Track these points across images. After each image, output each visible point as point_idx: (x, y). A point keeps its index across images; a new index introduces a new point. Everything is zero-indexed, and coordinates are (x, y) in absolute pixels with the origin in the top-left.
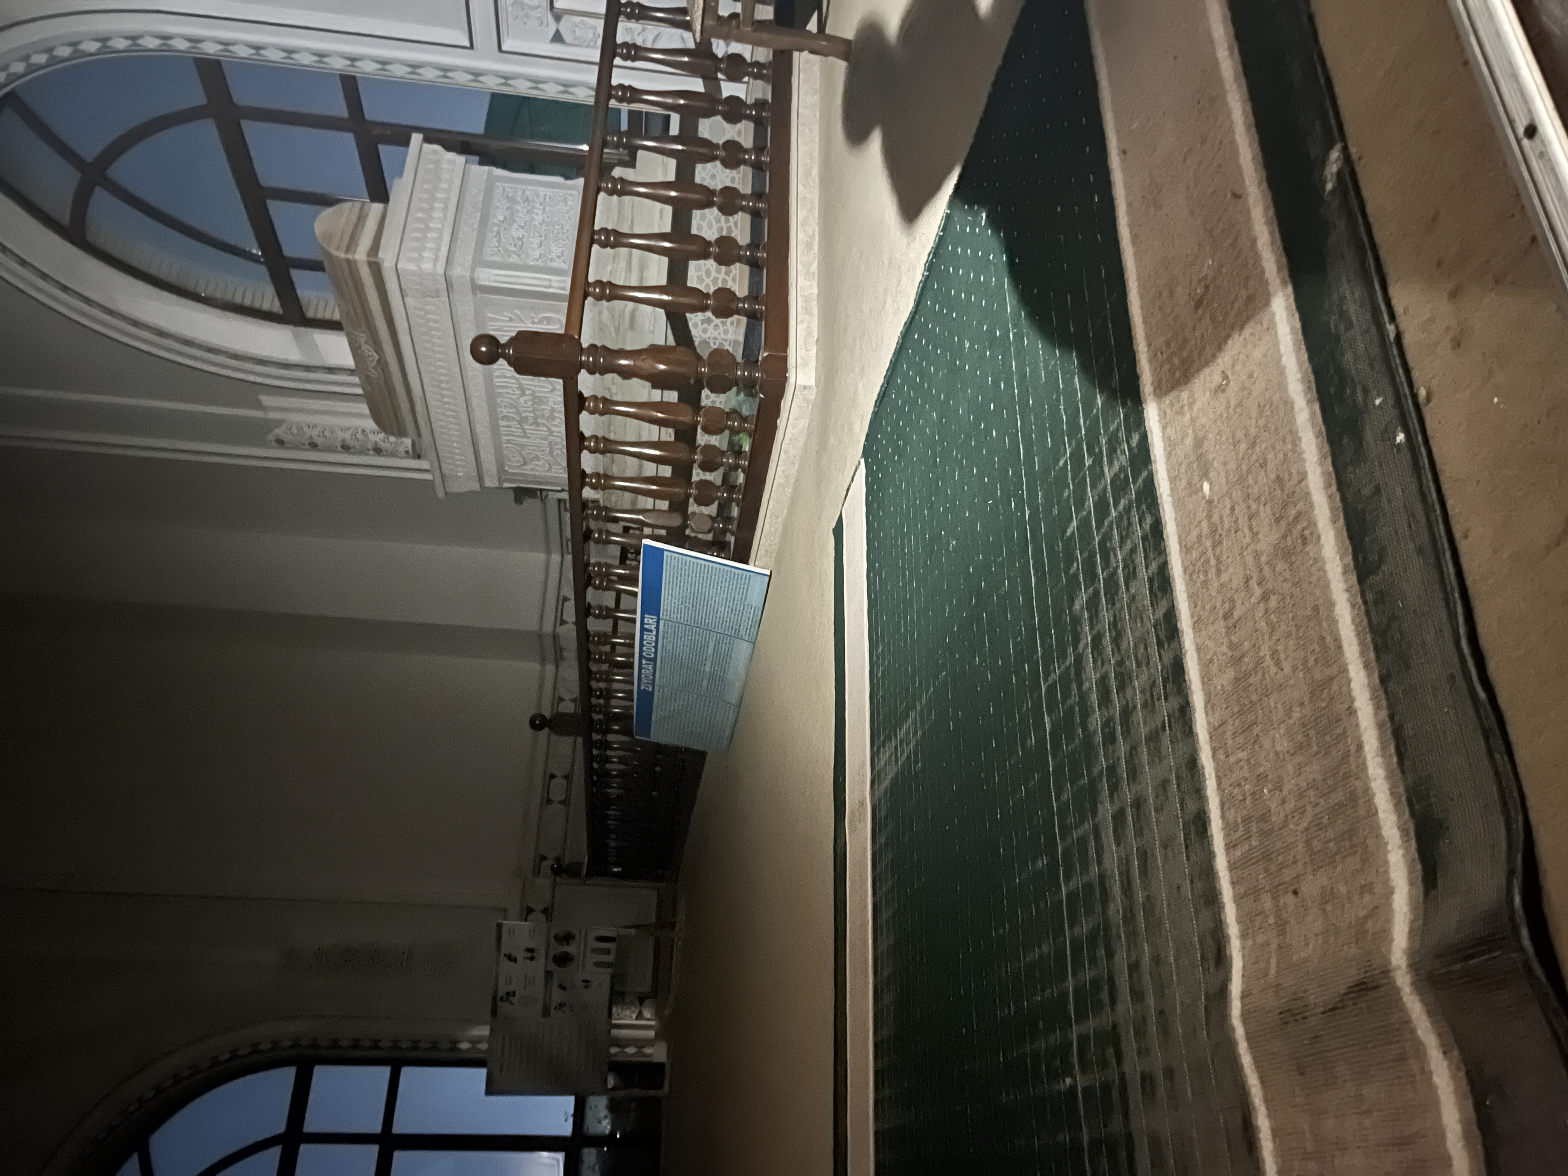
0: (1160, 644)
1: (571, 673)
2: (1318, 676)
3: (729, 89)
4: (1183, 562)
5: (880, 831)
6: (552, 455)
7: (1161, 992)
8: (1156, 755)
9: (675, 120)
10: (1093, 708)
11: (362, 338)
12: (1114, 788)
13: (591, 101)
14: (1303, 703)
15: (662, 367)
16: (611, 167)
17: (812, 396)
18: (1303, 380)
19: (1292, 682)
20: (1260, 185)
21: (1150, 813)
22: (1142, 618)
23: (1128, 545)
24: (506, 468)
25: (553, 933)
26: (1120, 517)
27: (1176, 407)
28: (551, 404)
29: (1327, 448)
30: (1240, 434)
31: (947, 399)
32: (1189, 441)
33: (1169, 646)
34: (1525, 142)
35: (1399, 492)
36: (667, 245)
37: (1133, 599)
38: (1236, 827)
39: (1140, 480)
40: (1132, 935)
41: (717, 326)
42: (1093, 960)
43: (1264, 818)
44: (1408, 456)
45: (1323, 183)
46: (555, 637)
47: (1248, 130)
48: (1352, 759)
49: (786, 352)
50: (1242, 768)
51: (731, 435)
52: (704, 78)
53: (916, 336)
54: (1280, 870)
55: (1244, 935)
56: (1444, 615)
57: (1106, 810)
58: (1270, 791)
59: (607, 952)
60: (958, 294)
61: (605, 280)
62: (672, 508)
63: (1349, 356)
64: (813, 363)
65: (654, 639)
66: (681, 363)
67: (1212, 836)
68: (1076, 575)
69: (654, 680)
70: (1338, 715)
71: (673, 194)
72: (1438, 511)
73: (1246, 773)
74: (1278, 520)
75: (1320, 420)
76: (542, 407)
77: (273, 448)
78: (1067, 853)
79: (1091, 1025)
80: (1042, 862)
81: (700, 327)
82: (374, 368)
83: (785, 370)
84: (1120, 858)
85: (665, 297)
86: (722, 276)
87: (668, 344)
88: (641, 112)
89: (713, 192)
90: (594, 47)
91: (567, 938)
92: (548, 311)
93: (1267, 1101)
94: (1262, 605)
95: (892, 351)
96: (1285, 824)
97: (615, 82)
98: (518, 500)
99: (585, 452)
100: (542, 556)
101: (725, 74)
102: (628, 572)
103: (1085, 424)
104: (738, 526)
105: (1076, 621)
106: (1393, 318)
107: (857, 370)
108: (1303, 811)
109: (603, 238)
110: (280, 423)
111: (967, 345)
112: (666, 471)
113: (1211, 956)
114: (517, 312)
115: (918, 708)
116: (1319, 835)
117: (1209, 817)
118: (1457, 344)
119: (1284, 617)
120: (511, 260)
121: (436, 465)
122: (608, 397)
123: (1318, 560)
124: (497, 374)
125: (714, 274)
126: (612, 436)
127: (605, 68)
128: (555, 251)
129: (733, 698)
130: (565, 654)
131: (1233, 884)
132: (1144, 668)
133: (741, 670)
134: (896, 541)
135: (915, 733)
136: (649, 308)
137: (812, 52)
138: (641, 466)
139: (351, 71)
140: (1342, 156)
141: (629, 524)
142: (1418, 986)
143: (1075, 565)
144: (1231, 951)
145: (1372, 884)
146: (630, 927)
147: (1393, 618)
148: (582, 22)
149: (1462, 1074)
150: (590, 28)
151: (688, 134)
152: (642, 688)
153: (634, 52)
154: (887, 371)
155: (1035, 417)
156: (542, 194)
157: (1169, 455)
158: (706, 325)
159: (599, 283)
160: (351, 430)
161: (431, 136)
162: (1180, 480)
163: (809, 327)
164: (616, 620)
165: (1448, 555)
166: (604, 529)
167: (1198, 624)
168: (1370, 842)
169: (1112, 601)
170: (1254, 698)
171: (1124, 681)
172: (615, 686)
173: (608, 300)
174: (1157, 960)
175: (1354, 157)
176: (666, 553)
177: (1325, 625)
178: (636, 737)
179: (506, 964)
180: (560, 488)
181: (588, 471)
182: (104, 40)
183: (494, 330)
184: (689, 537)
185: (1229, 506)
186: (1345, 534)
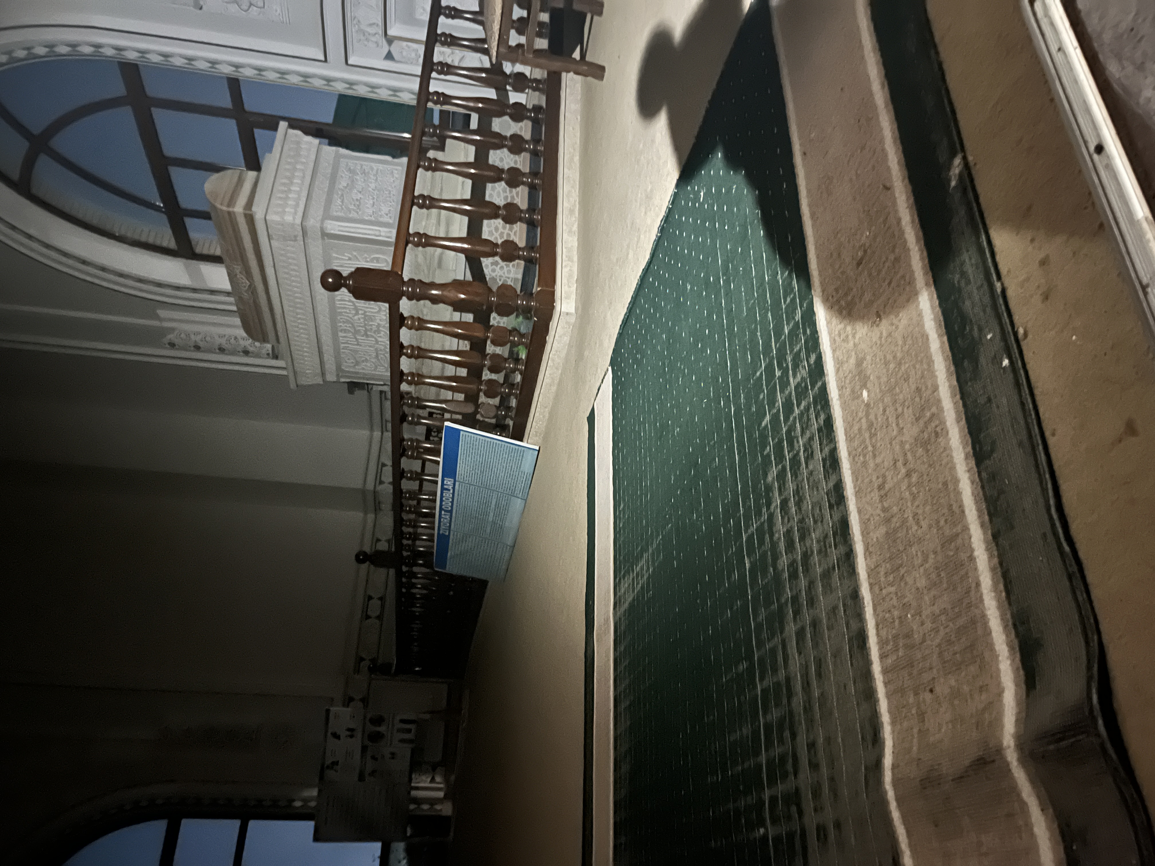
0: (831, 507)
1: (387, 521)
2: (948, 532)
3: (515, 97)
4: (848, 448)
5: (620, 642)
6: (378, 359)
7: (832, 762)
8: (828, 588)
9: (475, 119)
10: (781, 552)
11: (238, 269)
12: (797, 613)
13: (414, 103)
14: (936, 552)
15: (463, 296)
16: (427, 150)
17: (573, 320)
18: (935, 319)
19: (928, 537)
20: (903, 181)
21: (824, 631)
22: (817, 488)
23: (808, 434)
24: (343, 368)
25: (369, 716)
26: (801, 415)
27: (843, 336)
28: (378, 321)
29: (952, 368)
30: (889, 357)
31: (674, 325)
32: (852, 361)
33: (837, 509)
34: (1096, 157)
35: (1004, 401)
36: (467, 208)
37: (811, 473)
38: (887, 642)
39: (816, 388)
40: (810, 722)
41: (502, 268)
42: (781, 741)
43: (908, 636)
44: (1011, 376)
45: (949, 181)
46: (375, 492)
47: (895, 142)
48: (973, 593)
49: (554, 288)
50: (892, 599)
51: (511, 348)
52: (497, 89)
53: (651, 279)
54: (920, 674)
55: (893, 723)
56: (1038, 489)
57: (791, 628)
58: (912, 616)
59: (409, 731)
60: (682, 250)
61: (422, 232)
62: (467, 399)
63: (968, 303)
64: (574, 296)
65: (451, 496)
66: (477, 294)
67: (870, 648)
68: (769, 455)
69: (450, 526)
70: (962, 561)
71: (473, 171)
72: (1033, 416)
73: (895, 601)
74: (917, 419)
75: (948, 349)
76: (371, 323)
77: (166, 348)
78: (761, 660)
79: (780, 788)
80: (743, 666)
81: (490, 268)
82: (246, 291)
83: (553, 301)
84: (801, 664)
85: (466, 246)
86: (506, 231)
87: (467, 279)
88: (449, 112)
89: (502, 171)
90: (417, 65)
91: (378, 721)
92: (377, 253)
93: (911, 846)
94: (906, 480)
95: (634, 290)
96: (924, 641)
97: (432, 89)
98: (351, 391)
99: (404, 357)
100: (366, 433)
101: (513, 87)
102: (433, 446)
103: (776, 346)
104: (516, 413)
105: (769, 489)
106: (999, 278)
107: (606, 302)
108: (936, 630)
109: (421, 201)
110: (173, 330)
111: (689, 287)
112: (463, 372)
113: (869, 738)
114: (355, 253)
115: (650, 551)
116: (948, 649)
117: (867, 634)
118: (1046, 297)
119: (922, 489)
120: (351, 216)
121: (290, 363)
122: (421, 317)
123: (947, 448)
124: (339, 298)
125: (501, 230)
126: (423, 346)
127: (425, 79)
128: (385, 209)
129: (510, 542)
130: (383, 506)
131: (886, 684)
132: (819, 524)
133: (516, 520)
134: (635, 428)
135: (648, 569)
136: (453, 253)
137: (577, 73)
138: (443, 368)
139: (235, 75)
140: (962, 163)
141: (433, 411)
142: (1023, 761)
143: (768, 448)
144: (883, 734)
145: (987, 685)
146: (424, 713)
147: (1001, 492)
148: (407, 45)
149: (1055, 826)
150: (414, 50)
151: (484, 128)
152: (441, 532)
153: (447, 69)
154: (629, 304)
155: (739, 341)
156: (375, 168)
157: (837, 371)
158: (494, 267)
159: (417, 234)
160: (227, 337)
161: (294, 124)
162: (846, 388)
163: (570, 270)
164: (422, 481)
165: (1041, 447)
166: (416, 414)
167: (858, 493)
168: (987, 654)
169: (795, 474)
170: (901, 549)
171: (804, 534)
172: (420, 530)
173: (424, 247)
174: (828, 740)
175: (971, 164)
176: (462, 433)
177: (952, 495)
178: (436, 569)
179: (331, 739)
180: (382, 383)
181: (406, 371)
182: (51, 46)
183: (337, 266)
184: (479, 420)
185: (881, 409)
186: (967, 430)
